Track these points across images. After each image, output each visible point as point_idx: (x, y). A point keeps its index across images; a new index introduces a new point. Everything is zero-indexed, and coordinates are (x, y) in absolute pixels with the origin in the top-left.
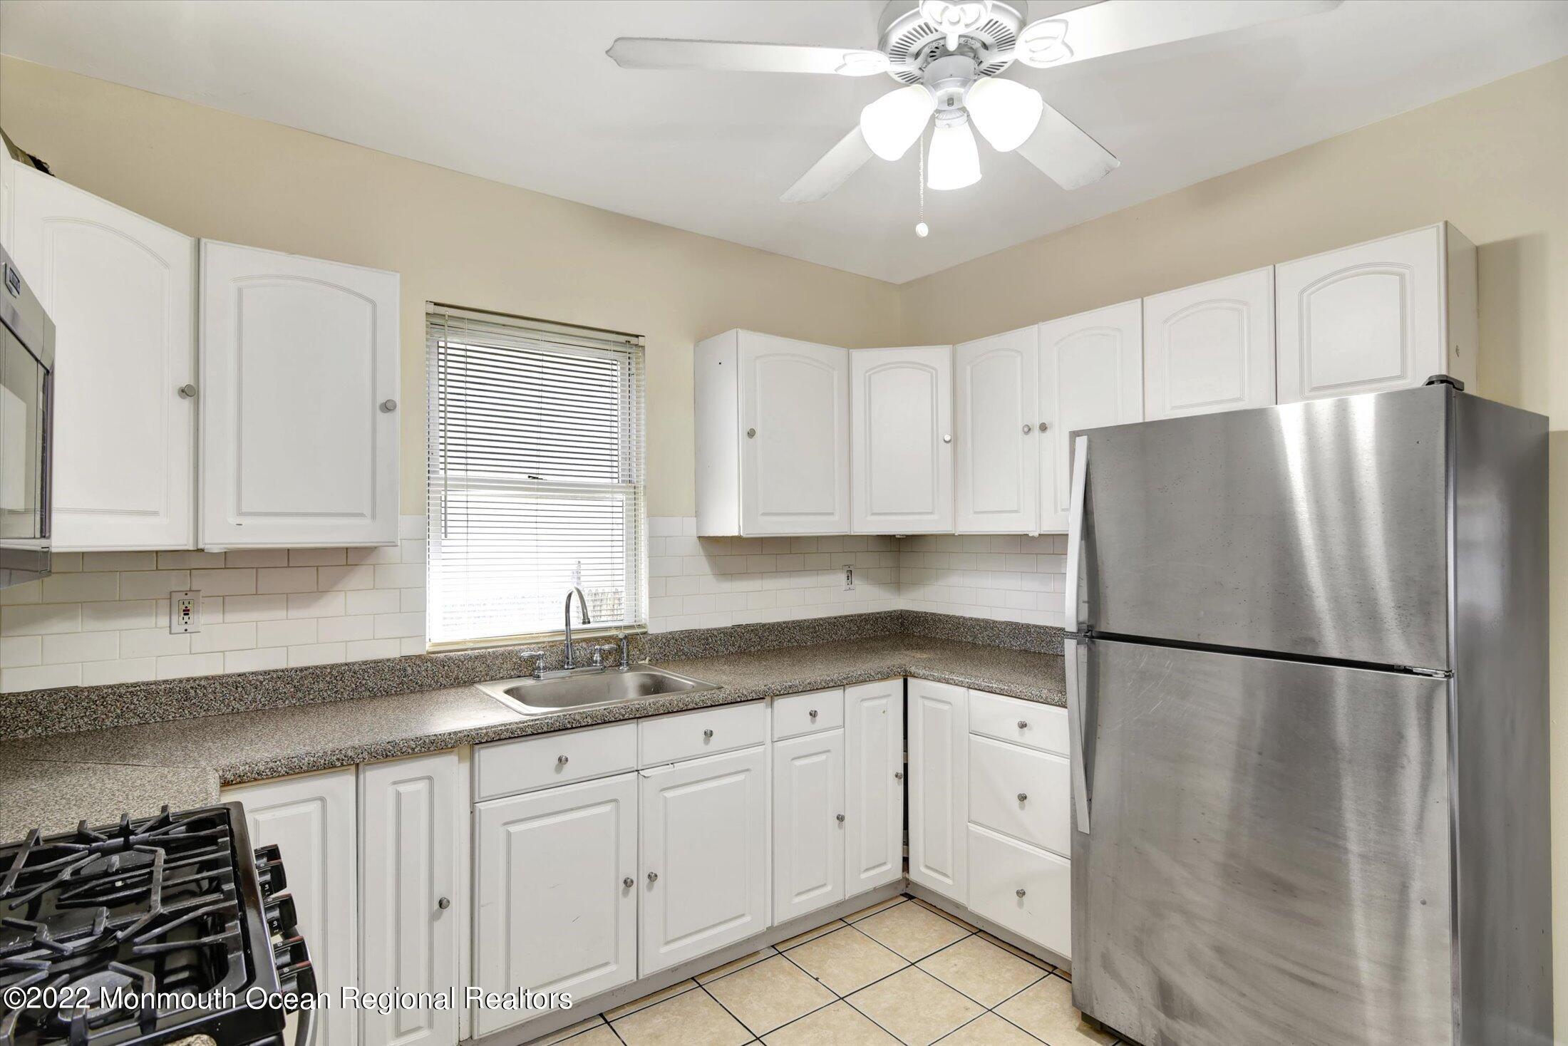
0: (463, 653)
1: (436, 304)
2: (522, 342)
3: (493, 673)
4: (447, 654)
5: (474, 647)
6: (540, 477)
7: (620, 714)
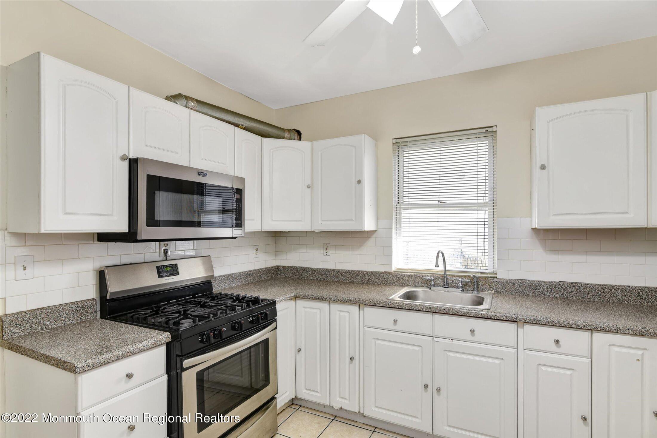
0: (404, 273)
1: (396, 139)
2: (431, 145)
3: (416, 283)
4: (398, 273)
5: (411, 272)
6: (443, 201)
7: (421, 308)
